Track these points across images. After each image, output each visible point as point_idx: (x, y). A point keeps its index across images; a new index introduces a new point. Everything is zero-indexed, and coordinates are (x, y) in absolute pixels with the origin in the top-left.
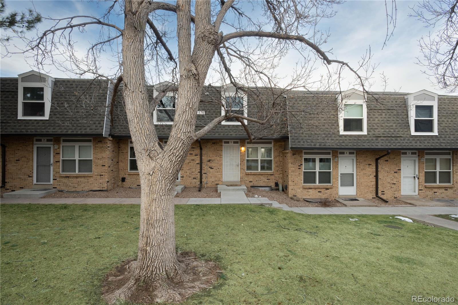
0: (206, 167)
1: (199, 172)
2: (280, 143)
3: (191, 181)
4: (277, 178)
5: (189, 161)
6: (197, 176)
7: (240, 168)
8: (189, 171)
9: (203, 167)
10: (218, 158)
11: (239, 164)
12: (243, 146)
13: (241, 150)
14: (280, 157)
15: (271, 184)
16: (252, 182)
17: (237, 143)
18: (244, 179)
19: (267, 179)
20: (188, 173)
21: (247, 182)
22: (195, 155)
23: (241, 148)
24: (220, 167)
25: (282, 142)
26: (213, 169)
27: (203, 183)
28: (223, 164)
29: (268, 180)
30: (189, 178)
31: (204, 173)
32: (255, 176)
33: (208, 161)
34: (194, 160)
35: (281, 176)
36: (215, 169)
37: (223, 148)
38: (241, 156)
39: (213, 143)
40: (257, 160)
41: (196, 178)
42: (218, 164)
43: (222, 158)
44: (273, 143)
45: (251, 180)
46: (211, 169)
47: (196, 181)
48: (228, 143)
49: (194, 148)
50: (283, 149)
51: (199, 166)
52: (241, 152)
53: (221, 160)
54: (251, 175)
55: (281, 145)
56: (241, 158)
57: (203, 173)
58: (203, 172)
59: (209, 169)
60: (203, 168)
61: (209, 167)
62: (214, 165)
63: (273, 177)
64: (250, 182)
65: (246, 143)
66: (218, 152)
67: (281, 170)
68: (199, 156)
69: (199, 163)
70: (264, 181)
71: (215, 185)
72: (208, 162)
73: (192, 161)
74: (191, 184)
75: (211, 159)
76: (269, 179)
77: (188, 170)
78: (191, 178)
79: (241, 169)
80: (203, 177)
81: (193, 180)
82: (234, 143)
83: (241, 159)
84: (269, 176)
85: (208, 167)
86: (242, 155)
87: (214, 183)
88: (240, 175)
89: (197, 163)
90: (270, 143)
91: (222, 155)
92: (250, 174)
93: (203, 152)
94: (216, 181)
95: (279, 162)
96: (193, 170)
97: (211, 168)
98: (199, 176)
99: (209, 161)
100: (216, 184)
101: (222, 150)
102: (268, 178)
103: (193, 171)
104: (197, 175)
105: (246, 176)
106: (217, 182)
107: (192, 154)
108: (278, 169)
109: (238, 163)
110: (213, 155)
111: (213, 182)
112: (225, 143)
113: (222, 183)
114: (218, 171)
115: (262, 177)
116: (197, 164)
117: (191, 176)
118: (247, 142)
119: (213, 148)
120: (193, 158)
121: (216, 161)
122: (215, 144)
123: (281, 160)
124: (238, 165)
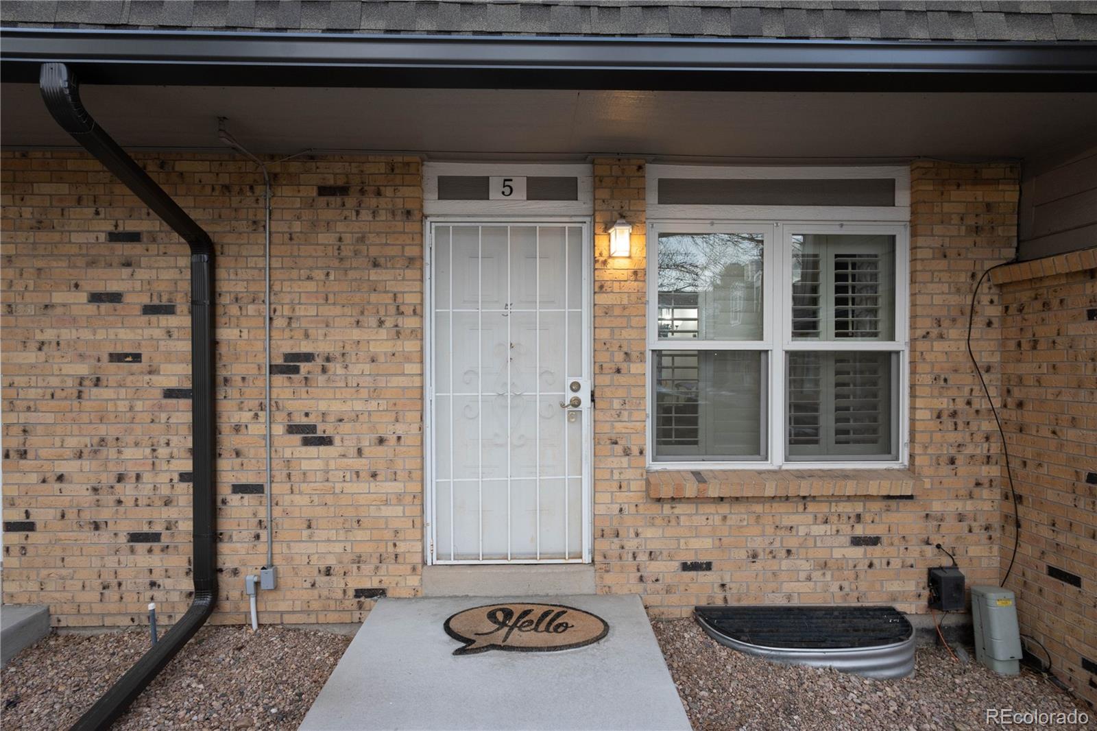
0: (258, 429)
1: (183, 477)
2: (980, 194)
3: (111, 562)
4: (950, 524)
5: (83, 369)
6: (171, 513)
7: (596, 440)
8: (86, 464)
9: (225, 426)
10: (380, 342)
11: (584, 395)
12: (623, 217)
13: (598, 263)
14: (979, 322)
15: (895, 587)
16: (708, 566)
17: (564, 190)
18: (631, 544)
19: (857, 541)
20: (78, 491)
21: (666, 569)
22: (149, 310)
23: (601, 241)
24: (400, 429)
25: (995, 181)
26: (326, 441)
27: (225, 580)
28: (430, 394)
29: (858, 552)
30: (88, 535)
31: (239, 489)
32: (737, 515)
33: (274, 369)
34: (137, 358)
35: (988, 504)
36: (351, 443)
37: (430, 238)
38: (601, 313)
39: (324, 191)
40: (757, 359)
41: (155, 537)
42: (375, 393)
43: (418, 334)
44: (903, 197)
45: (700, 547)
46: (313, 450)
47: (157, 561)
48: (477, 189)
49: (134, 237)
50: (1010, 253)
51: (182, 413)
52: (606, 275)
53: (408, 359)
54: (700, 500)
55: (989, 207)
56: (604, 334)
57: (224, 490)
58: (229, 472)
59: (292, 447)
60: (228, 441)
61: (292, 429)
62: (336, 407)
63: (906, 520)
64: (686, 567)
65: (652, 196)
66: (374, 275)
67: (981, 450)
68: (181, 321)
69: (188, 385)
70: (822, 554)
71: (351, 602)
72: (279, 379)
73: (114, 371)
74: (113, 595)
75: (305, 347)
76: (875, 541)
77: (80, 455)
78: (105, 537)
79: (606, 442)
80: (226, 524)
81: (127, 559)
82: (539, 190)
83: (599, 345)
84: (876, 506)
85: (279, 429)
86: (608, 311)
87: (337, 582)
88: (594, 503)
89: (173, 383)
90: (881, 194)
91: (418, 312)
92: (691, 490)
93: (230, 283)
94: (358, 560)
95: (968, 379)
96: (128, 453)
97: (312, 437)
98: (189, 513)
99: (290, 365)
100: (359, 593)
101: (416, 262)
102: (859, 531)
103: (131, 470)
104: (167, 503)
105: (655, 509)
106: (367, 568)
107: (115, 298)
108: (952, 437)
109: (576, 387)
110: (327, 311)
111: (328, 572)
112: (451, 189)
113: (414, 581)
114: (380, 467)
115: (802, 521)
116: (170, 393)
117: (104, 514)
118: (661, 181)
119: (323, 238)
120: (124, 334)
121: (355, 369)
122: (351, 201)
123: (983, 359)
124: (576, 403)
